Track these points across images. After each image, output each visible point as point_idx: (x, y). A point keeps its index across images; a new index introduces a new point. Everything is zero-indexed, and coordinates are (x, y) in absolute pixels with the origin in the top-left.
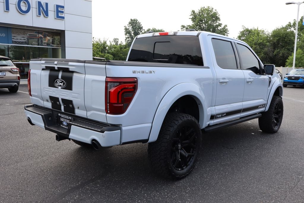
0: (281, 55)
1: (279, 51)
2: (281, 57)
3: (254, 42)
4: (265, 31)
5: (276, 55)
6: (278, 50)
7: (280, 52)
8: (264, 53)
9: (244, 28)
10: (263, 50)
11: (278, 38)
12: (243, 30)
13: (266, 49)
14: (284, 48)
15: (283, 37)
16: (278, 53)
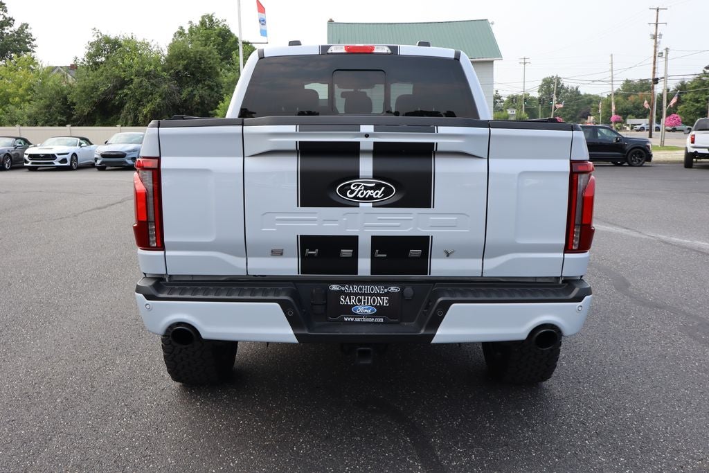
0: (197, 99)
1: (192, 91)
2: (198, 104)
3: (133, 70)
4: (152, 44)
5: (185, 101)
6: (190, 89)
7: (195, 92)
8: (160, 96)
9: (99, 35)
10: (157, 89)
11: (185, 62)
12: (96, 39)
13: (165, 87)
14: (201, 85)
15: (195, 61)
16: (192, 95)
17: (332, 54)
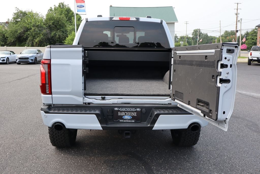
0: (57, 36)
1: (55, 33)
2: (58, 38)
3: (32, 24)
4: (40, 14)
5: (53, 37)
6: (55, 32)
7: (57, 33)
8: (43, 35)
9: (18, 10)
10: (41, 32)
11: (53, 21)
12: (17, 12)
13: (44, 31)
14: (59, 31)
15: (57, 21)
17: (114, 20)
